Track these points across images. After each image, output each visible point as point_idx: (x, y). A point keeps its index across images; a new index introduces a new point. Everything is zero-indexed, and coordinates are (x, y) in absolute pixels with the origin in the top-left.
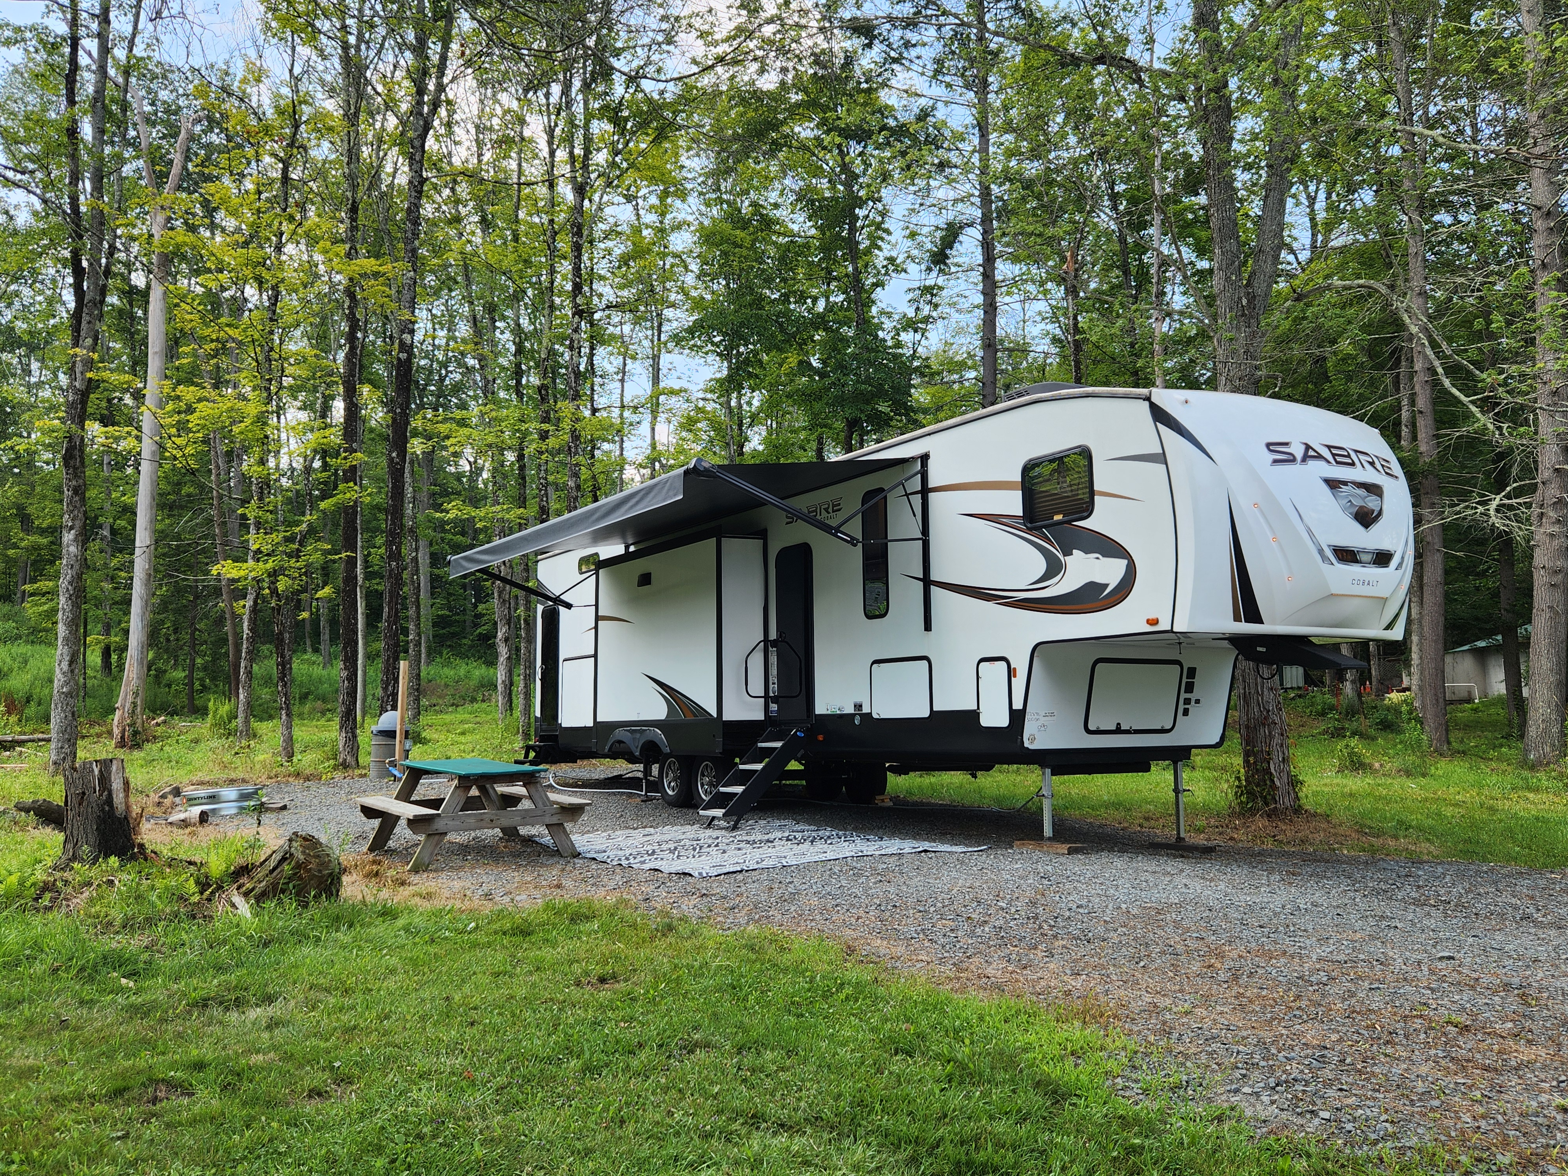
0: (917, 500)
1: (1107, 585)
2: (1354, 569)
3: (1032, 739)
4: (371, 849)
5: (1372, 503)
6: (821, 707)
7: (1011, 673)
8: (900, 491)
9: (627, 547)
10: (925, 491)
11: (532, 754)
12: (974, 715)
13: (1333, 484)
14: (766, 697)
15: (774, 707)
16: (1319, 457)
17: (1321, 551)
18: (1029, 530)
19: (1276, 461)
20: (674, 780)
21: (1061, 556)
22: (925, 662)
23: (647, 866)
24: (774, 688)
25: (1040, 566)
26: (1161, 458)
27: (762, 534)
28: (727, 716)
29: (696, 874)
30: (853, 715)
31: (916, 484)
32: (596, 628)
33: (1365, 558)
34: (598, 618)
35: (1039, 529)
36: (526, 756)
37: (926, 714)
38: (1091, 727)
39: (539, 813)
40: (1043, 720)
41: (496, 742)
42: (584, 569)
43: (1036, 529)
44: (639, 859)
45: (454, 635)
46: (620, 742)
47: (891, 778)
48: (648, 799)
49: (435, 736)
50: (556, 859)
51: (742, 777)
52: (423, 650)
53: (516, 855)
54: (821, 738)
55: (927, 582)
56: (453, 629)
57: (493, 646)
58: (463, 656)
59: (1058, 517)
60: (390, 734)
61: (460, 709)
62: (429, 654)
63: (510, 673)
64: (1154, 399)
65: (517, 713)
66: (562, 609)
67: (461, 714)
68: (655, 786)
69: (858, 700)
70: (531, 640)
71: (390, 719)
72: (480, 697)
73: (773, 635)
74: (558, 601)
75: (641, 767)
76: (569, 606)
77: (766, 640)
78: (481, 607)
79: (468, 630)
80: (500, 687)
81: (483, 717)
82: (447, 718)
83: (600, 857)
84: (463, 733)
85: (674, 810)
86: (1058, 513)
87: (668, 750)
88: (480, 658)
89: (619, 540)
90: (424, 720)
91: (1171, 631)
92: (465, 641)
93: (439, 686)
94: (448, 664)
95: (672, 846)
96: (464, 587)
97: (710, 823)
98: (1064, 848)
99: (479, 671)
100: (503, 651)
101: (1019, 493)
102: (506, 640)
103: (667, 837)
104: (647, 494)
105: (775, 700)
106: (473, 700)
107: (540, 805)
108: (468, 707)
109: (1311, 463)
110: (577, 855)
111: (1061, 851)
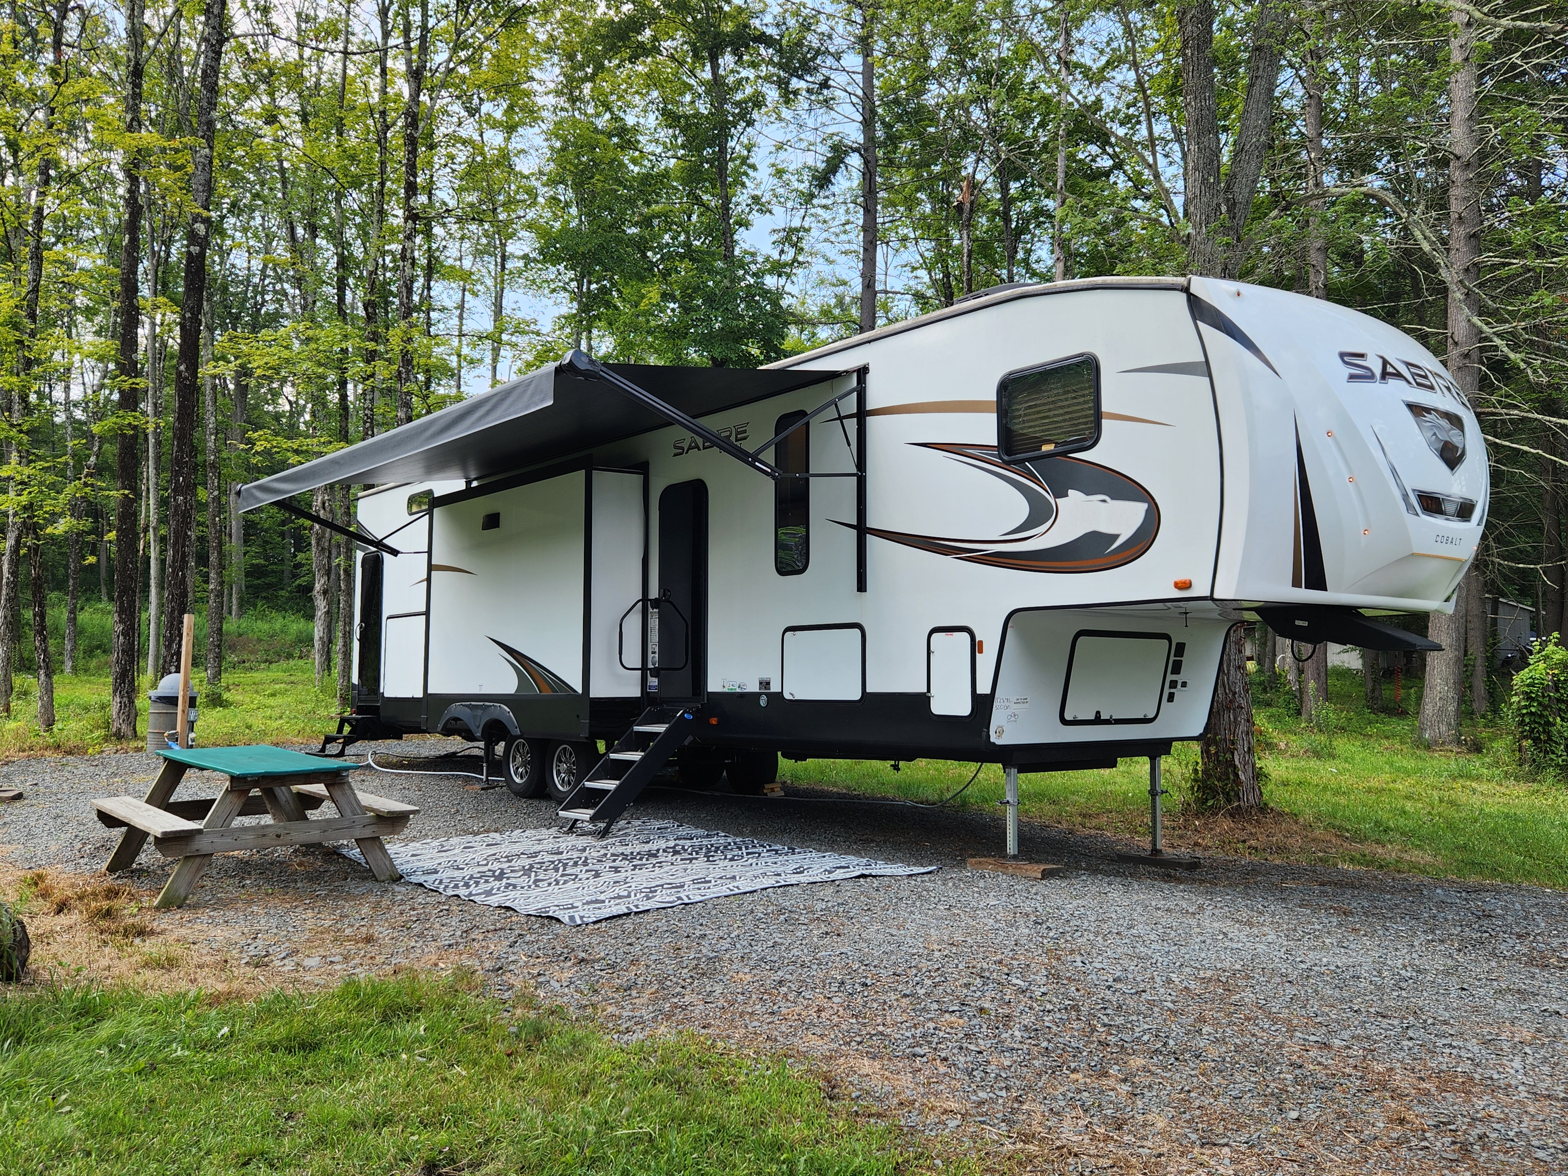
0: (852, 425)
1: (1116, 537)
2: (1438, 521)
3: (1000, 733)
4: (111, 869)
5: (1454, 437)
6: (715, 683)
7: (976, 647)
8: (832, 412)
9: (468, 483)
10: (862, 414)
11: (347, 729)
12: (923, 700)
13: (1416, 410)
14: (644, 669)
15: (653, 681)
16: (1398, 375)
17: (1405, 497)
18: (1006, 465)
19: (1352, 377)
20: (524, 764)
21: (1052, 500)
22: (857, 632)
23: (494, 900)
24: (653, 659)
25: (1021, 509)
26: (1205, 369)
27: (642, 468)
28: (596, 692)
29: (566, 920)
30: (759, 695)
31: (850, 405)
32: (429, 580)
33: (1450, 508)
34: (431, 568)
35: (1021, 462)
36: (340, 729)
37: (856, 696)
38: (1068, 716)
39: (347, 823)
40: (1014, 708)
41: (310, 706)
42: (415, 509)
43: (1015, 462)
44: (483, 887)
45: (269, 586)
46: (456, 719)
47: (785, 765)
48: (489, 787)
49: (239, 698)
50: (369, 885)
51: (616, 769)
52: (234, 601)
53: (314, 877)
54: (714, 721)
55: (862, 529)
56: (268, 580)
57: (311, 600)
58: (281, 609)
59: (1047, 448)
60: (172, 701)
61: (273, 666)
62: (241, 606)
63: (329, 629)
64: (1192, 290)
65: (336, 672)
66: (387, 556)
67: (276, 672)
68: (498, 767)
69: (765, 676)
70: (350, 593)
71: (172, 683)
72: (297, 653)
73: (654, 592)
74: (380, 544)
75: (482, 744)
76: (395, 552)
77: (645, 599)
78: (300, 556)
79: (286, 581)
80: (317, 644)
81: (299, 676)
82: (257, 676)
83: (429, 881)
84: (273, 695)
85: (523, 803)
86: (1049, 442)
87: (518, 732)
88: (299, 611)
89: (458, 473)
90: (226, 678)
91: (1211, 598)
92: (282, 593)
93: (250, 641)
94: (263, 617)
95: (526, 862)
96: (282, 535)
97: (573, 827)
98: (1036, 870)
99: (296, 625)
100: (321, 605)
101: (993, 417)
102: (325, 592)
103: (517, 849)
104: (502, 400)
105: (655, 673)
106: (290, 656)
107: (348, 813)
108: (284, 664)
109: (1392, 382)
110: (398, 878)
111: (1034, 875)
